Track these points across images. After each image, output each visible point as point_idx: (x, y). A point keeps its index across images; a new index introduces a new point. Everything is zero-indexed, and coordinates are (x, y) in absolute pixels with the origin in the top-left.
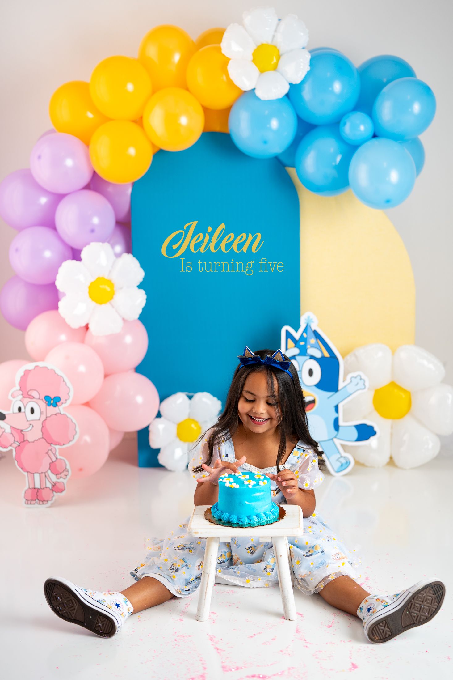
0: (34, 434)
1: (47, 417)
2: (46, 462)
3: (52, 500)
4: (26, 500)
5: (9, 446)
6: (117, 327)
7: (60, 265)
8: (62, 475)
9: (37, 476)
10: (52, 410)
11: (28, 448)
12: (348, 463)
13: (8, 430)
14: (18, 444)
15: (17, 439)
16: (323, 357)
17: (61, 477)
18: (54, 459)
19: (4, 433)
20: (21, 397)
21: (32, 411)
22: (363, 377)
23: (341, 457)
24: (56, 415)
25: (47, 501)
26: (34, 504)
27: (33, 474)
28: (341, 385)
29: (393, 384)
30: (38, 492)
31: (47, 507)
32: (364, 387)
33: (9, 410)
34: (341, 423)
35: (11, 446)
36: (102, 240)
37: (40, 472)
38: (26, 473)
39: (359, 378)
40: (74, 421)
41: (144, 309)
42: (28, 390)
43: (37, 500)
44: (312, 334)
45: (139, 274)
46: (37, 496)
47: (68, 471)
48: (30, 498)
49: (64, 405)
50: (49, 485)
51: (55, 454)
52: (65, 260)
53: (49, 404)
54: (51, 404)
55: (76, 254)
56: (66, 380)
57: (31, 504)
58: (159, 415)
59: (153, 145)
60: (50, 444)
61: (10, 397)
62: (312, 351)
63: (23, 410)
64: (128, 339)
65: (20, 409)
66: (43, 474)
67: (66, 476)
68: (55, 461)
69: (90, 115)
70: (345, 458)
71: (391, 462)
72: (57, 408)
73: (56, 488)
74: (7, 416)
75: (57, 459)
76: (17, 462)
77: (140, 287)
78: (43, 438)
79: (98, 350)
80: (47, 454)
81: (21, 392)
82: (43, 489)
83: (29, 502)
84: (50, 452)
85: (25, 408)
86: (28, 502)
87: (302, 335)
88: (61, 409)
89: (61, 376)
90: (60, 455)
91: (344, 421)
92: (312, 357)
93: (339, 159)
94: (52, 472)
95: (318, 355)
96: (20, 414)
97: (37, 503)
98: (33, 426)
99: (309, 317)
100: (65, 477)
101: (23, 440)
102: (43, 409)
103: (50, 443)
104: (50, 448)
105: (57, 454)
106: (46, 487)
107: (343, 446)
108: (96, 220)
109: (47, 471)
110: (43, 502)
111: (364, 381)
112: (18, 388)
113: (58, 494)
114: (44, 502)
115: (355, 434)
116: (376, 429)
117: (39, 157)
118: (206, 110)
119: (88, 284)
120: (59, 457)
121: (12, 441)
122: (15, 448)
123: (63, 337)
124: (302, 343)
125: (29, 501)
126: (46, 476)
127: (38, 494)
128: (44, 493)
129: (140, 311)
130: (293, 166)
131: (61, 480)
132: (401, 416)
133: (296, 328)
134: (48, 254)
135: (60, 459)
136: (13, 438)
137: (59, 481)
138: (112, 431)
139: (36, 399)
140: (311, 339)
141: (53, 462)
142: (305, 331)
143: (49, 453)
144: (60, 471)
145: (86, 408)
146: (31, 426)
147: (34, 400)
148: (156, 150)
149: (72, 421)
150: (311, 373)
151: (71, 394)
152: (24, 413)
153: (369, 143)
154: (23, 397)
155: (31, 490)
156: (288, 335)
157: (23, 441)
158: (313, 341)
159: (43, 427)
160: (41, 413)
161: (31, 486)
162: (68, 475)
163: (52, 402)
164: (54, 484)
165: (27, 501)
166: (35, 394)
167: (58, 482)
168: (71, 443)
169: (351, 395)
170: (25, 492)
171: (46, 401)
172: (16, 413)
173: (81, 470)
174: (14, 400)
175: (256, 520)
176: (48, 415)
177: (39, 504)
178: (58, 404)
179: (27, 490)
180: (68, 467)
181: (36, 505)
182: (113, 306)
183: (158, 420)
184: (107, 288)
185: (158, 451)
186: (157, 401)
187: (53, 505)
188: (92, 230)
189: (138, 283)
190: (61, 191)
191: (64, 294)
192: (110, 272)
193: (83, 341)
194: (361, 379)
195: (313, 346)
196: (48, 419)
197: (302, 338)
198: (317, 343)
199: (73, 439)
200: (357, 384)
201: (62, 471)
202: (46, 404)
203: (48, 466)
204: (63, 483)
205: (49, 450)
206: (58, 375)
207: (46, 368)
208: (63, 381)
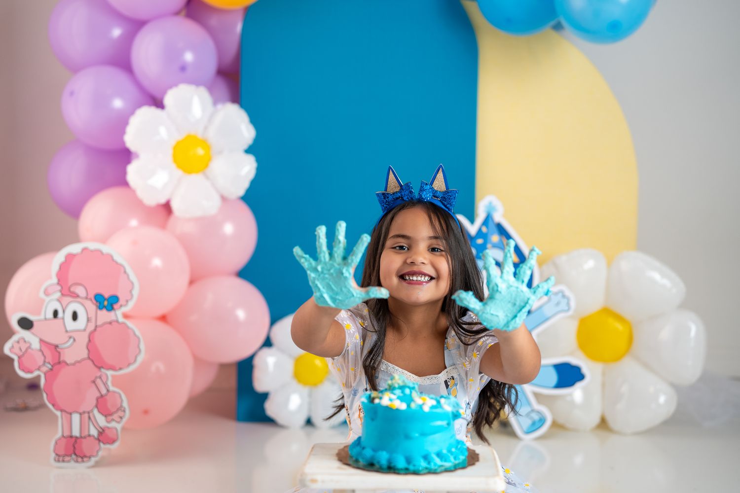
0: (75, 353)
1: (96, 326)
2: (91, 396)
3: (97, 455)
4: (57, 454)
5: (36, 369)
6: (211, 205)
7: (132, 113)
8: (115, 416)
9: (76, 418)
10: (104, 316)
11: (64, 375)
12: (542, 421)
13: (36, 344)
14: (50, 366)
15: (49, 359)
17: (113, 420)
18: (104, 391)
19: (29, 350)
20: (58, 294)
21: (75, 316)
22: (568, 293)
23: (533, 411)
24: (110, 323)
25: (90, 457)
26: (69, 461)
27: (71, 414)
29: (607, 311)
30: (76, 442)
31: (89, 468)
32: (567, 308)
33: (39, 314)
35: (39, 369)
36: (196, 83)
37: (81, 411)
38: (58, 413)
39: (560, 294)
40: (138, 333)
41: (254, 183)
42: (70, 283)
43: (74, 456)
44: (495, 229)
45: (247, 133)
46: (74, 448)
47: (124, 411)
48: (62, 452)
49: (124, 309)
50: (94, 432)
51: (105, 384)
52: (140, 105)
53: (100, 307)
54: (105, 307)
55: (158, 103)
56: (129, 270)
57: (63, 461)
58: (268, 343)
60: (99, 368)
61: (42, 295)
63: (60, 314)
64: (228, 229)
65: (56, 314)
66: (86, 415)
67: (121, 418)
68: (106, 395)
70: (538, 412)
71: (603, 424)
72: (112, 313)
73: (104, 437)
74: (35, 324)
75: (108, 391)
76: (47, 394)
77: (248, 151)
78: (89, 358)
79: (185, 241)
80: (93, 385)
81: (59, 288)
82: (85, 438)
83: (61, 459)
84: (98, 381)
85: (64, 311)
86: (58, 459)
87: (480, 230)
88: (118, 314)
89: (121, 265)
90: (113, 385)
94: (99, 412)
96: (56, 321)
97: (73, 459)
98: (74, 340)
99: (490, 203)
100: (119, 420)
101: (57, 361)
102: (92, 314)
103: (100, 366)
104: (98, 374)
105: (109, 383)
106: (89, 436)
107: (536, 395)
108: (189, 57)
109: (92, 411)
110: (82, 458)
111: (568, 299)
112: (55, 280)
113: (108, 446)
114: (85, 459)
115: (553, 378)
116: (585, 370)
119: (173, 143)
120: (111, 388)
121: (40, 362)
122: (45, 374)
123: (134, 223)
124: (480, 241)
125: (60, 457)
126: (89, 418)
127: (76, 446)
128: (85, 445)
129: (246, 185)
131: (113, 424)
132: (618, 358)
133: (471, 218)
134: (118, 104)
135: (114, 392)
136: (43, 358)
137: (109, 425)
138: (198, 362)
139: (82, 298)
140: (492, 234)
141: (102, 396)
142: (486, 222)
143: (96, 383)
144: (113, 410)
145: (161, 326)
146: (72, 340)
147: (79, 299)
149: (135, 334)
151: (136, 292)
152: (62, 320)
154: (63, 295)
155: (64, 441)
157: (58, 363)
158: (495, 238)
159: (90, 341)
160: (89, 320)
161: (66, 434)
162: (124, 416)
163: (106, 303)
164: (101, 430)
165: (57, 457)
166: (80, 291)
167: (109, 428)
168: (132, 368)
169: (547, 319)
170: (56, 443)
171: (97, 301)
172: (49, 320)
173: (146, 412)
174: (47, 299)
176: (99, 323)
177: (77, 461)
178: (115, 306)
179: (60, 439)
180: (125, 404)
181: (72, 464)
182: (207, 177)
183: (266, 351)
184: (200, 151)
185: (265, 396)
186: (267, 320)
187: (97, 465)
188: (183, 68)
189: (246, 147)
190: (141, 15)
191: (137, 156)
192: (206, 128)
193: (163, 226)
194: (564, 296)
195: (495, 246)
196: (98, 329)
197: (480, 233)
198: (501, 241)
199: (135, 361)
200: (558, 304)
201: (116, 410)
202: (97, 306)
203: (94, 402)
204: (116, 429)
205: (96, 378)
206: (117, 263)
207: (99, 252)
208: (125, 272)
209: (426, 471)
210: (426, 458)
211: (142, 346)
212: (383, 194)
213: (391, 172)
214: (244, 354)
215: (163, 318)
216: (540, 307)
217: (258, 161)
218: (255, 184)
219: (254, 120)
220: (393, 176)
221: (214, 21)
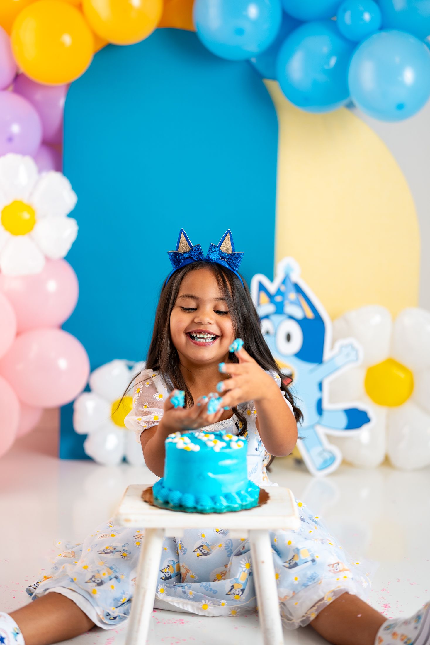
6: (36, 266)
12: (333, 459)
16: (305, 319)
22: (357, 345)
23: (324, 450)
28: (327, 354)
29: (391, 362)
32: (356, 359)
34: (326, 405)
36: (23, 152)
39: (350, 347)
44: (291, 288)
45: (69, 199)
58: (88, 389)
59: (96, 37)
62: (290, 309)
64: (52, 286)
70: (330, 452)
71: (387, 462)
77: (71, 215)
91: (331, 401)
92: (291, 317)
93: (333, 61)
95: (299, 314)
99: (288, 264)
108: (15, 129)
111: (357, 352)
115: (343, 420)
124: (278, 299)
129: (67, 247)
130: (274, 78)
132: (400, 403)
133: (271, 277)
138: (24, 406)
140: (290, 293)
142: (284, 282)
148: (100, 46)
150: (289, 338)
153: (375, 36)
156: (262, 287)
158: (292, 296)
169: (338, 368)
175: (225, 503)
182: (32, 239)
183: (86, 397)
184: (26, 216)
185: (84, 437)
186: (86, 367)
188: (10, 139)
189: (68, 211)
192: (31, 194)
194: (353, 348)
195: (292, 303)
197: (279, 292)
198: (298, 299)
200: (348, 355)
209: (213, 511)
210: (213, 499)
212: (175, 253)
213: (182, 234)
214: (65, 400)
216: (332, 359)
217: (79, 224)
218: (75, 245)
219: (75, 187)
220: (184, 237)
221: (38, 96)
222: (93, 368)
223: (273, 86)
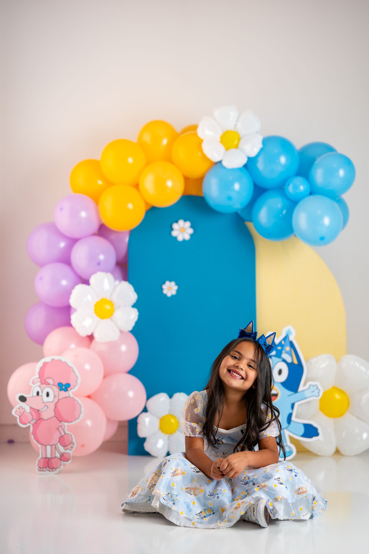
0: (48, 414)
1: (59, 400)
2: (57, 436)
3: (60, 467)
4: (39, 467)
5: (28, 423)
6: (115, 336)
7: (73, 288)
8: (69, 447)
9: (49, 448)
10: (63, 394)
11: (42, 425)
13: (28, 410)
14: (35, 421)
15: (35, 417)
17: (68, 449)
18: (63, 434)
19: (25, 413)
20: (39, 383)
21: (48, 395)
24: (66, 398)
25: (56, 469)
26: (45, 471)
27: (46, 446)
28: (301, 388)
29: (335, 389)
30: (49, 461)
31: (56, 474)
33: (29, 394)
35: (29, 423)
36: (106, 271)
37: (51, 444)
38: (40, 446)
40: (80, 403)
41: (137, 323)
42: (45, 377)
43: (48, 468)
44: (289, 344)
45: (133, 297)
46: (48, 464)
47: (73, 444)
48: (42, 466)
49: (73, 390)
50: (58, 455)
51: (64, 430)
52: (76, 284)
53: (61, 389)
54: (63, 389)
55: (86, 282)
56: (75, 370)
57: (43, 471)
58: (145, 410)
59: (146, 203)
60: (60, 421)
61: (31, 384)
63: (40, 394)
64: (124, 348)
65: (38, 393)
66: (54, 446)
67: (72, 447)
68: (64, 435)
69: (100, 182)
71: (337, 452)
72: (67, 393)
73: (63, 458)
74: (28, 399)
75: (65, 433)
76: (34, 435)
77: (134, 306)
78: (55, 416)
79: (101, 355)
80: (57, 430)
81: (40, 380)
82: (53, 458)
83: (41, 470)
84: (60, 428)
85: (42, 392)
86: (40, 470)
88: (70, 393)
89: (71, 368)
90: (68, 430)
92: (284, 360)
93: (284, 212)
94: (61, 445)
96: (38, 397)
97: (47, 470)
98: (48, 407)
100: (71, 449)
101: (39, 418)
102: (56, 394)
103: (61, 420)
104: (60, 425)
105: (66, 429)
106: (56, 457)
108: (102, 257)
109: (57, 444)
110: (52, 469)
111: (319, 390)
112: (37, 376)
113: (65, 463)
114: (54, 470)
115: (302, 430)
117: (61, 209)
118: (186, 179)
119: (94, 303)
120: (67, 432)
121: (30, 419)
122: (33, 425)
123: (73, 346)
124: (279, 348)
125: (41, 469)
126: (56, 448)
127: (49, 463)
128: (54, 462)
129: (133, 324)
130: (251, 221)
131: (68, 451)
132: (340, 415)
134: (64, 283)
135: (68, 434)
136: (31, 417)
137: (66, 452)
138: (109, 420)
139: (51, 385)
141: (62, 436)
143: (59, 429)
144: (68, 443)
145: (88, 400)
146: (46, 407)
147: (50, 386)
148: (148, 207)
149: (79, 403)
151: (79, 381)
152: (41, 397)
153: (307, 198)
154: (42, 383)
155: (43, 460)
157: (39, 419)
158: (288, 348)
159: (55, 407)
160: (55, 396)
161: (44, 456)
162: (73, 447)
163: (64, 387)
164: (62, 454)
165: (40, 469)
166: (50, 381)
167: (65, 453)
168: (77, 421)
170: (39, 461)
171: (59, 386)
172: (35, 397)
173: (83, 446)
174: (34, 386)
176: (60, 398)
177: (49, 471)
178: (69, 389)
179: (40, 459)
180: (74, 440)
181: (47, 472)
182: (112, 321)
183: (144, 414)
184: (108, 307)
185: (144, 440)
186: (144, 396)
187: (59, 473)
188: (99, 264)
189: (132, 304)
190: (76, 236)
191: (75, 310)
192: (111, 295)
193: (89, 347)
194: (317, 387)
196: (60, 401)
197: (280, 344)
198: (290, 351)
199: (79, 417)
201: (69, 444)
202: (59, 389)
203: (58, 440)
204: (69, 453)
205: (59, 426)
206: (69, 366)
207: (60, 361)
208: (73, 371)
211: (83, 410)
214: (132, 416)
215: (89, 397)
217: (139, 311)
219: (136, 290)
221: (113, 237)
222: (148, 398)
223: (250, 225)
